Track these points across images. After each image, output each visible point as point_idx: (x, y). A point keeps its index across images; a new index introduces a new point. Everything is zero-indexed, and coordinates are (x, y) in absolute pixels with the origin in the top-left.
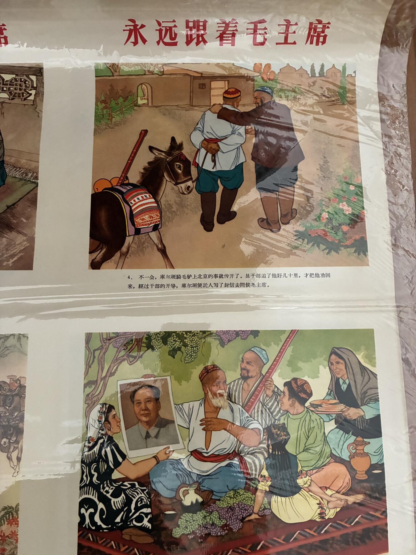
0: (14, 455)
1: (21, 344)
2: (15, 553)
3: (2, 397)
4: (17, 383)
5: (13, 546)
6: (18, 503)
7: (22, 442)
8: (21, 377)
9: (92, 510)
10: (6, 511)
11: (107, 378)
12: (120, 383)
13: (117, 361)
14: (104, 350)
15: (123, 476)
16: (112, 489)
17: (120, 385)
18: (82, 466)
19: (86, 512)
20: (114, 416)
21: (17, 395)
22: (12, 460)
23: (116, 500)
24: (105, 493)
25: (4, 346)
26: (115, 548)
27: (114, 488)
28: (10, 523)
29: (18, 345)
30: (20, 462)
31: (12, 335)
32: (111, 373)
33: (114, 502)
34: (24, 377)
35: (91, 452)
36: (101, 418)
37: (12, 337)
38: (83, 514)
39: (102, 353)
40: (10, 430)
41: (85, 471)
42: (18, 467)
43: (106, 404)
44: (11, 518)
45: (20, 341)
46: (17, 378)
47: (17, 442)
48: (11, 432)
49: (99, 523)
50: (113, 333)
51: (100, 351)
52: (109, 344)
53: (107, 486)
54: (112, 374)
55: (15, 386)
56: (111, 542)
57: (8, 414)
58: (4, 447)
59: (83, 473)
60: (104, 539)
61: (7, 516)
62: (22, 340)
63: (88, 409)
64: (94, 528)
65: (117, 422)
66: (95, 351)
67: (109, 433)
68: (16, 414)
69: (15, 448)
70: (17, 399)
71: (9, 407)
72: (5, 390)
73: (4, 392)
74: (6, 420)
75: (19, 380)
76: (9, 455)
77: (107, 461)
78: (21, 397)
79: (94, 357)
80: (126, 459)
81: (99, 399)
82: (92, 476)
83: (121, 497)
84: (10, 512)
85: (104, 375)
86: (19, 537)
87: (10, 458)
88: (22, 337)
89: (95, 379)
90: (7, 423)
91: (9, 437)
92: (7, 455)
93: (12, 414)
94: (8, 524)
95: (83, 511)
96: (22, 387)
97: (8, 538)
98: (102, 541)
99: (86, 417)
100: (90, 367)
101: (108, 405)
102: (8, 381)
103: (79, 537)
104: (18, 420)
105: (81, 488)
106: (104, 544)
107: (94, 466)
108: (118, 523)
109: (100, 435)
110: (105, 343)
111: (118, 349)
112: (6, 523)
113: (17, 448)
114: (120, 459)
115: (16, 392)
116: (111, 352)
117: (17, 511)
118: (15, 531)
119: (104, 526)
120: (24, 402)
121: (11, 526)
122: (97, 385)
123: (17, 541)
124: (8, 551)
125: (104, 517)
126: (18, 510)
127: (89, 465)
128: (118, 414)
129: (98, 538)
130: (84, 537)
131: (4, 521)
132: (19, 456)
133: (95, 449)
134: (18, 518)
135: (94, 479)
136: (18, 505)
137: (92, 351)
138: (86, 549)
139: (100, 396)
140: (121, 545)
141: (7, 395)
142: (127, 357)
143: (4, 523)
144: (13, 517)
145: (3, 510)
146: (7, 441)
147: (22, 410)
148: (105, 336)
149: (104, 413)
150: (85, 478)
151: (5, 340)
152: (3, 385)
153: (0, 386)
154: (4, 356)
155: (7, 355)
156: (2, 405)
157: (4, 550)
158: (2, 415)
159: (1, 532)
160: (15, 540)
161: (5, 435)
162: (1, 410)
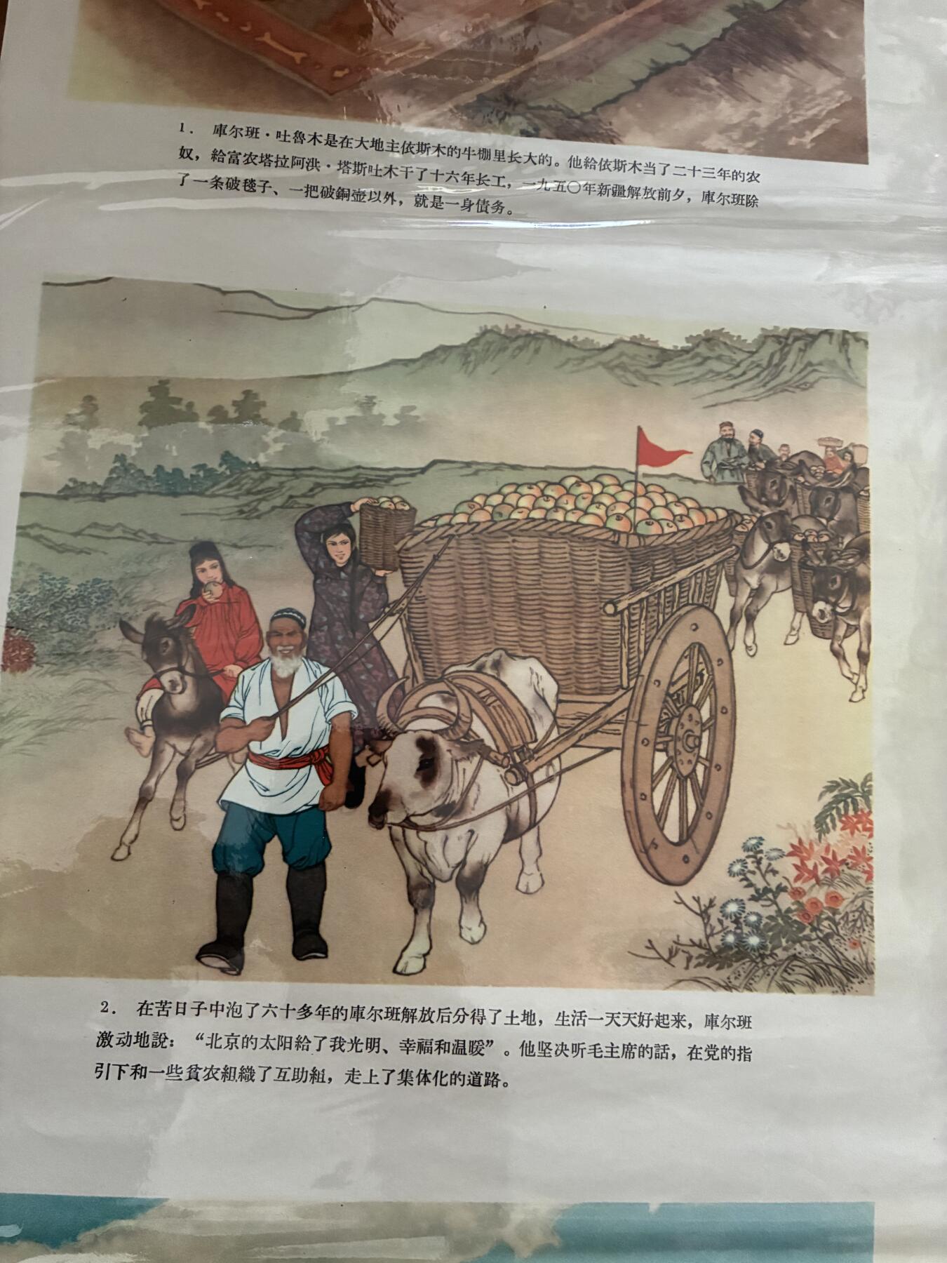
0: (851, 646)
1: (849, 360)
2: (867, 906)
3: (809, 493)
4: (843, 459)
5: (859, 889)
6: (870, 774)
7: (869, 614)
8: (854, 446)
10: (836, 793)
21: (846, 489)
22: (844, 659)
25: (805, 361)
28: (850, 826)
29: (841, 362)
30: (866, 664)
31: (826, 332)
37: (825, 338)
40: (834, 581)
42: (862, 678)
44: (851, 813)
45: (847, 351)
46: (845, 445)
47: (855, 613)
48: (836, 586)
55: (839, 467)
57: (825, 539)
58: (821, 625)
61: (841, 805)
62: (851, 349)
68: (846, 541)
69: (851, 630)
70: (847, 500)
71: (829, 520)
72: (814, 476)
73: (812, 480)
74: (821, 553)
76: (836, 646)
78: (857, 497)
84: (848, 796)
86: (874, 863)
87: (838, 654)
88: (851, 342)
90: (824, 563)
91: (833, 600)
92: (832, 644)
93: (835, 538)
94: (843, 829)
96: (860, 472)
97: (844, 867)
102: (820, 452)
104: (853, 556)
112: (839, 825)
113: (857, 628)
115: (845, 482)
117: (867, 795)
118: (864, 848)
120: (866, 508)
121: (852, 833)
123: (870, 878)
124: (845, 903)
126: (870, 792)
131: (833, 821)
132: (864, 649)
134: (870, 812)
136: (868, 778)
141: (821, 487)
143: (834, 827)
144: (855, 810)
145: (829, 789)
146: (828, 608)
147: (863, 530)
151: (806, 345)
152: (809, 462)
153: (801, 464)
154: (804, 386)
155: (812, 385)
156: (808, 512)
157: (835, 898)
158: (810, 539)
159: (827, 849)
160: (865, 872)
161: (820, 593)
162: (806, 525)
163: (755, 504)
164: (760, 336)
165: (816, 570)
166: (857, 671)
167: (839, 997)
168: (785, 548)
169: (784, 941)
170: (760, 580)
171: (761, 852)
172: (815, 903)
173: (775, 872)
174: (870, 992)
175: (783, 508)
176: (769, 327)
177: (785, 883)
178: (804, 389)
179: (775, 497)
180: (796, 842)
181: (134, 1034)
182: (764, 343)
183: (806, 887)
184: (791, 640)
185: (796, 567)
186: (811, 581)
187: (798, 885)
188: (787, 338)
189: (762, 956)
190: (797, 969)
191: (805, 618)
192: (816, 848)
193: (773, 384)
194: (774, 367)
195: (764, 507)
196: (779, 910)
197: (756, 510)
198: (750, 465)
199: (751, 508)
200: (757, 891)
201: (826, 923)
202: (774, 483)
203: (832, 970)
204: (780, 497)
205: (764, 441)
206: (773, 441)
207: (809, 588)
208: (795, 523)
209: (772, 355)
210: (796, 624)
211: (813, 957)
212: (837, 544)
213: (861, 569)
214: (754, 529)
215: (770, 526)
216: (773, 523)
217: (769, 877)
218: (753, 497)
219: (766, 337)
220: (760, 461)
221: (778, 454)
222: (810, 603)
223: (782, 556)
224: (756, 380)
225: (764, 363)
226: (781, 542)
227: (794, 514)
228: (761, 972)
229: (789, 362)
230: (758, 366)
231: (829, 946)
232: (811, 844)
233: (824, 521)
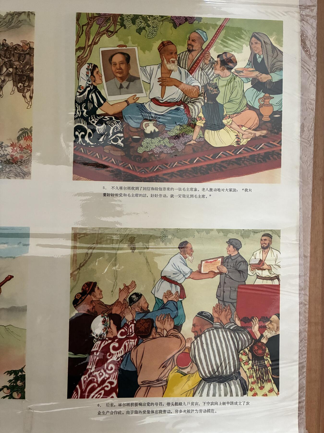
0: (28, 95)
1: (30, 19)
2: (30, 158)
3: (18, 55)
4: (27, 46)
5: (28, 154)
6: (32, 127)
7: (33, 86)
8: (30, 42)
9: (83, 133)
10: (23, 131)
11: (92, 45)
12: (102, 49)
13: (99, 34)
14: (90, 25)
15: (104, 113)
16: (97, 120)
17: (102, 51)
18: (75, 105)
19: (79, 134)
20: (98, 72)
21: (28, 54)
22: (26, 98)
23: (99, 127)
24: (92, 123)
25: (18, 20)
26: (99, 157)
27: (98, 120)
28: (26, 139)
29: (28, 20)
30: (32, 99)
31: (24, 12)
32: (95, 42)
33: (98, 129)
34: (32, 42)
35: (81, 96)
36: (88, 73)
37: (23, 14)
38: (77, 135)
39: (88, 28)
40: (24, 78)
41: (78, 108)
42: (30, 102)
43: (91, 64)
44: (27, 136)
45: (29, 17)
46: (28, 42)
47: (29, 86)
48: (24, 79)
49: (88, 141)
50: (96, 14)
51: (87, 26)
52: (94, 22)
53: (93, 118)
54: (96, 43)
55: (26, 48)
56: (96, 153)
57: (22, 67)
58: (20, 89)
60: (92, 152)
61: (24, 134)
62: (30, 16)
63: (79, 66)
64: (84, 144)
65: (100, 76)
66: (83, 26)
67: (94, 84)
68: (27, 67)
69: (28, 90)
70: (28, 56)
71: (23, 62)
72: (19, 50)
73: (19, 52)
74: (20, 71)
75: (29, 44)
76: (24, 95)
77: (93, 102)
78: (30, 55)
79: (83, 31)
80: (106, 102)
81: (85, 61)
82: (83, 112)
83: (103, 126)
84: (26, 132)
85: (90, 43)
86: (32, 148)
87: (24, 97)
88: (31, 14)
89: (84, 46)
90: (21, 73)
93: (24, 66)
94: (24, 140)
95: (77, 133)
96: (32, 49)
97: (24, 149)
98: (90, 153)
99: (78, 72)
100: (80, 37)
101: (93, 65)
102: (21, 44)
103: (74, 149)
104: (29, 71)
105: (75, 119)
106: (91, 155)
107: (84, 105)
108: (101, 142)
109: (87, 85)
110: (90, 20)
111: (100, 25)
112: (23, 139)
113: (30, 90)
114: (102, 102)
115: (27, 52)
116: (95, 28)
117: (31, 132)
118: (30, 145)
119: (91, 144)
120: (33, 59)
121: (27, 141)
122: (85, 50)
123: (31, 151)
124: (24, 158)
125: (91, 138)
126: (32, 131)
127: (81, 104)
128: (100, 71)
129: (87, 151)
130: (77, 150)
131: (22, 138)
132: (31, 95)
133: (84, 94)
134: (32, 136)
135: (84, 114)
136: (31, 127)
137: (81, 26)
138: (80, 157)
139: (87, 58)
140: (103, 156)
141: (21, 54)
142: (107, 31)
143: (22, 139)
144: (28, 135)
145: (21, 130)
146: (22, 85)
147: (32, 64)
148: (90, 16)
149: (90, 70)
150: (78, 113)
151: (18, 16)
152: (18, 47)
153: (16, 48)
154: (18, 27)
155: (20, 27)
156: (17, 60)
157: (22, 157)
158: (18, 67)
159: (20, 145)
160: (30, 150)
161: (20, 81)
162: (17, 63)
163: (3, 58)
164: (6, 14)
165: (19, 75)
166: (29, 101)
167: (22, 180)
168: (11, 70)
169: (8, 167)
170: (4, 78)
171: (3, 145)
172: (16, 157)
173: (6, 150)
174: (30, 178)
175: (11, 59)
176: (9, 12)
177: (9, 153)
178: (18, 28)
179: (9, 56)
180: (12, 143)
182: (7, 16)
183: (14, 154)
184: (12, 93)
185: (14, 75)
186: (18, 78)
187: (12, 153)
188: (13, 14)
189: (2, 170)
190: (11, 173)
191: (16, 88)
192: (17, 144)
193: (9, 27)
194: (10, 22)
195: (6, 59)
196: (7, 160)
197: (4, 60)
198: (2, 48)
199: (2, 59)
200: (1, 155)
201: (19, 162)
202: (8, 53)
203: (20, 173)
204: (10, 56)
205: (6, 42)
206: (8, 42)
207: (17, 80)
208: (14, 63)
209: (9, 19)
210: (14, 89)
211: (15, 170)
212: (25, 68)
213: (31, 75)
214: (3, 65)
215: (7, 64)
216: (8, 63)
217: (5, 151)
218: (3, 57)
219: (8, 14)
220: (5, 47)
221: (10, 45)
222: (17, 84)
223: (10, 72)
224: (5, 26)
225: (7, 21)
226: (10, 68)
227: (14, 60)
228: (2, 174)
229: (14, 21)
230: (6, 22)
231: (20, 168)
232: (16, 144)
233: (21, 62)
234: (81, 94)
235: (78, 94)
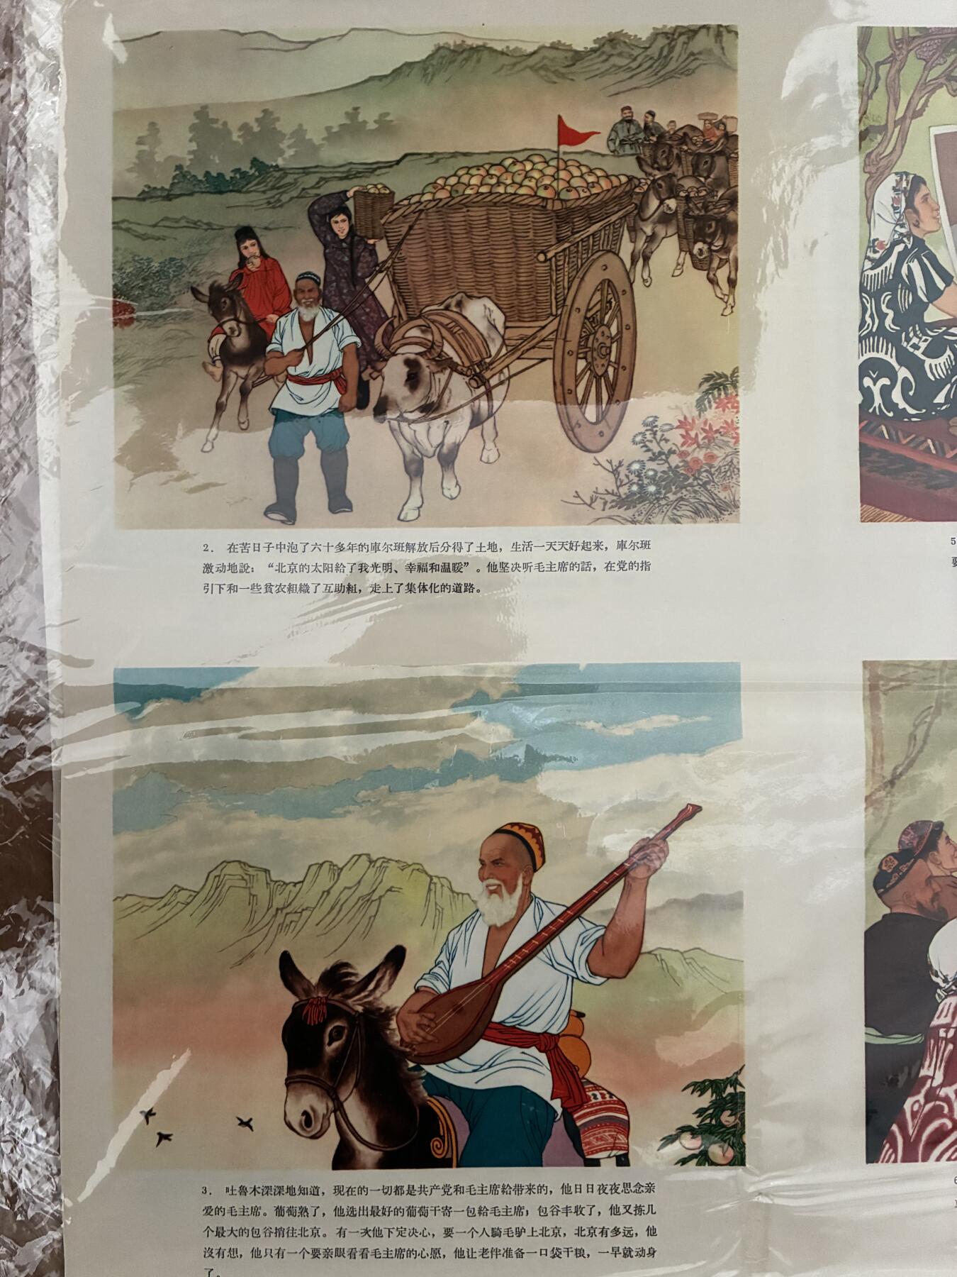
0: (722, 275)
1: (723, 48)
2: (735, 461)
3: (691, 158)
5: (729, 450)
6: (737, 368)
7: (737, 249)
8: (726, 117)
9: (886, 381)
10: (711, 382)
11: (908, 121)
12: (935, 131)
13: (926, 87)
14: (898, 63)
15: (947, 317)
16: (926, 340)
17: (936, 136)
18: (861, 297)
19: (875, 384)
20: (925, 198)
21: (720, 153)
22: (718, 284)
23: (934, 362)
24: (911, 350)
25: (688, 52)
26: (934, 452)
27: (930, 339)
28: (722, 406)
29: (717, 51)
30: (734, 287)
31: (704, 27)
32: (914, 112)
33: (930, 365)
34: (732, 117)
35: (878, 270)
36: (899, 201)
37: (704, 31)
38: (869, 387)
39: (893, 71)
40: (710, 226)
41: (868, 306)
43: (907, 174)
44: (723, 396)
45: (721, 41)
46: (719, 118)
47: (725, 249)
48: (712, 230)
49: (902, 405)
50: (917, 29)
51: (888, 65)
52: (909, 52)
53: (915, 335)
54: (918, 114)
55: (714, 135)
56: (925, 441)
57: (704, 193)
58: (700, 260)
59: (864, 310)
60: (913, 436)
61: (715, 391)
62: (724, 39)
63: (869, 183)
64: (891, 414)
65: (932, 210)
66: (878, 64)
67: (916, 232)
68: (720, 194)
69: (722, 263)
70: (720, 161)
71: (706, 178)
72: (695, 144)
73: (694, 148)
74: (700, 205)
75: (723, 124)
76: (711, 275)
77: (912, 288)
78: (728, 158)
79: (878, 78)
80: (952, 285)
81: (889, 167)
82: (882, 316)
83: (945, 356)
84: (721, 384)
85: (900, 114)
86: (739, 431)
87: (713, 282)
88: (725, 33)
89: (883, 123)
90: (703, 213)
91: (709, 240)
92: (708, 274)
93: (711, 192)
94: (717, 408)
95: (867, 382)
96: (731, 138)
97: (718, 435)
98: (908, 439)
99: (867, 199)
100: (870, 97)
101: (911, 177)
102: (700, 125)
103: (861, 431)
104: (725, 205)
105: (861, 339)
106: (912, 445)
107: (886, 297)
108: (941, 405)
109: (896, 236)
110: (899, 49)
111: (927, 62)
112: (714, 405)
113: (727, 261)
114: (940, 284)
115: (719, 147)
116: (912, 70)
117: (734, 383)
118: (732, 421)
119: (911, 411)
120: (735, 168)
121: (724, 411)
122: (885, 135)
123: (737, 442)
124: (720, 459)
125: (911, 393)
126: (737, 381)
127: (876, 296)
128: (933, 194)
129: (900, 434)
130: (870, 432)
131: (709, 402)
132: (733, 276)
133: (887, 264)
134: (737, 395)
135: (888, 322)
136: (735, 371)
137: (873, 65)
138: (877, 454)
139: (894, 157)
140: (946, 447)
141: (700, 153)
142: (946, 79)
143: (710, 407)
144: (726, 394)
145: (707, 380)
146: (706, 247)
147: (733, 184)
148: (898, 36)
149: (905, 191)
150: (869, 320)
151: (689, 38)
152: (691, 134)
153: (684, 136)
154: (688, 72)
155: (693, 72)
156: (690, 173)
157: (712, 457)
158: (692, 195)
159: (705, 423)
160: (733, 438)
161: (700, 235)
162: (688, 183)
163: (649, 170)
164: (652, 34)
165: (696, 218)
166: (727, 292)
167: (714, 525)
168: (672, 203)
169: (673, 488)
170: (653, 229)
171: (656, 426)
172: (696, 461)
173: (667, 441)
174: (737, 521)
175: (670, 172)
176: (659, 26)
177: (674, 448)
178: (687, 75)
179: (665, 164)
180: (682, 419)
181: (226, 564)
182: (655, 40)
183: (690, 449)
184: (677, 272)
185: (680, 217)
186: (692, 226)
187: (684, 448)
188: (673, 34)
189: (658, 499)
190: (684, 507)
191: (688, 256)
192: (697, 422)
193: (662, 73)
194: (664, 58)
195: (656, 172)
196: (670, 467)
197: (650, 174)
198: (645, 139)
199: (646, 173)
200: (654, 454)
201: (704, 474)
202: (664, 152)
203: (710, 506)
204: (668, 163)
205: (656, 120)
206: (662, 120)
207: (691, 232)
208: (681, 182)
209: (662, 49)
210: (681, 261)
211: (695, 498)
212: (713, 197)
213: (731, 216)
214: (648, 189)
215: (660, 186)
216: (663, 184)
217: (663, 443)
218: (648, 165)
219: (657, 34)
220: (653, 135)
221: (667, 129)
222: (691, 244)
223: (670, 209)
224: (650, 70)
225: (656, 56)
226: (669, 198)
227: (680, 175)
228: (657, 510)
229: (675, 54)
230: (651, 58)
231: (707, 490)
232: (693, 420)
233: (702, 179)
234: (877, 263)
235: (868, 264)
